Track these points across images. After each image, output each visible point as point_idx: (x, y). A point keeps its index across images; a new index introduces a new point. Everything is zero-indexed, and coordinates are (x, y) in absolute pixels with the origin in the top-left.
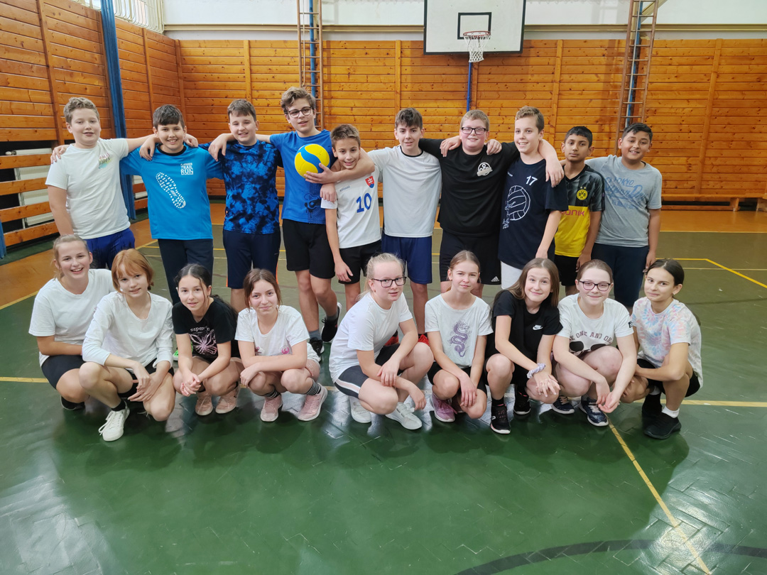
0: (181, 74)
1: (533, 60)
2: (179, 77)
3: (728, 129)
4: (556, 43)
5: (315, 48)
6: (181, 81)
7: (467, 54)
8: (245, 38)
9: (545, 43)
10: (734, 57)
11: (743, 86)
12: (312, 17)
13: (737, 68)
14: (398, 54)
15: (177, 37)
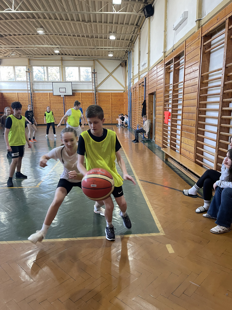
0: (3, 99)
1: (76, 96)
2: (2, 100)
3: (115, 109)
4: (80, 93)
5: (31, 94)
6: (3, 101)
7: (60, 96)
8: (17, 92)
9: (78, 93)
10: (114, 96)
11: (117, 101)
12: (30, 88)
13: (115, 98)
14: (49, 95)
15: (2, 92)
